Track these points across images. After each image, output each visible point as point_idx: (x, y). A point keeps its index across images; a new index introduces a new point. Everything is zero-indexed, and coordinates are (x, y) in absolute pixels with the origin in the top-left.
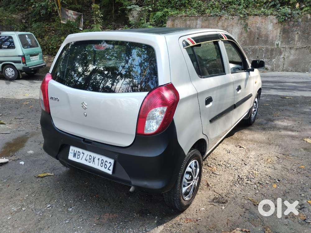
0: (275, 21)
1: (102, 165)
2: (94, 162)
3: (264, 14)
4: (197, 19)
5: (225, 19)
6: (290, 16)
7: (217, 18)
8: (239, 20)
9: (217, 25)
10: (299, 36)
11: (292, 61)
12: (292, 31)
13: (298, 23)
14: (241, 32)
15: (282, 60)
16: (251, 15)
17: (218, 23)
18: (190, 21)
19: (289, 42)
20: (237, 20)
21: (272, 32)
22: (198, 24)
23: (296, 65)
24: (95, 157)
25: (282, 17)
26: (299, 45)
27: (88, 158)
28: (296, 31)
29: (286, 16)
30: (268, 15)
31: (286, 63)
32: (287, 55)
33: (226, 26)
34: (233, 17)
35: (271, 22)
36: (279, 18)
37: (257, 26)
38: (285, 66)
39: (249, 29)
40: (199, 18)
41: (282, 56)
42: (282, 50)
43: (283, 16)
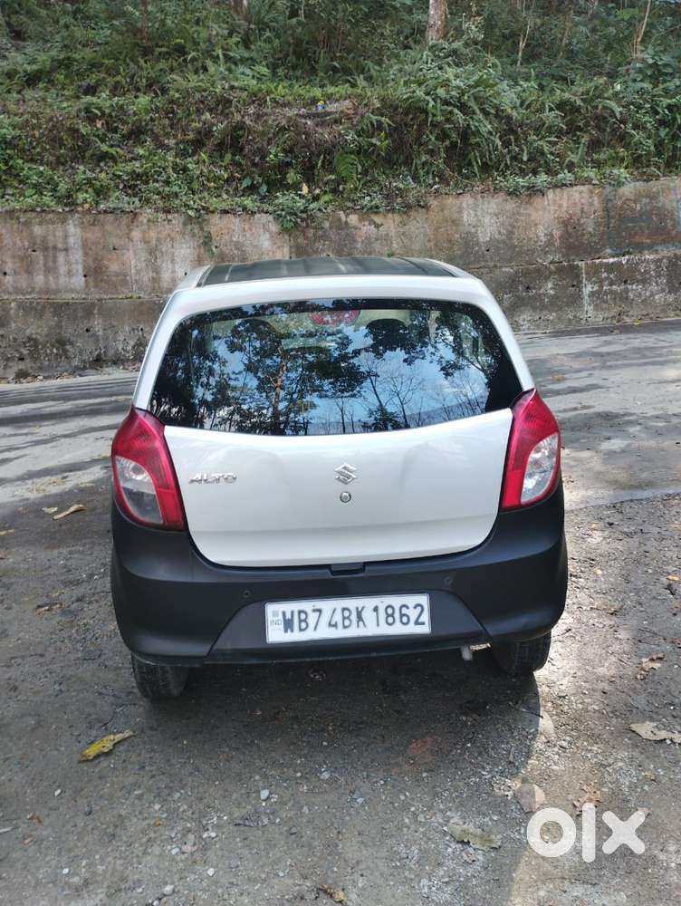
0: (274, 228)
1: (390, 620)
2: (361, 623)
3: (243, 210)
4: (64, 221)
5: (149, 221)
6: (304, 215)
7: (125, 219)
8: (185, 224)
9: (128, 238)
12: (316, 252)
13: (325, 233)
14: (199, 256)
16: (213, 212)
17: (131, 230)
18: (44, 227)
20: (181, 225)
21: (271, 253)
22: (70, 234)
24: (363, 608)
25: (288, 218)
27: (338, 618)
28: (323, 250)
29: (295, 214)
30: (253, 213)
33: (154, 241)
34: (170, 217)
35: (266, 229)
36: (280, 220)
37: (234, 239)
39: (216, 247)
40: (70, 217)
43: (291, 214)
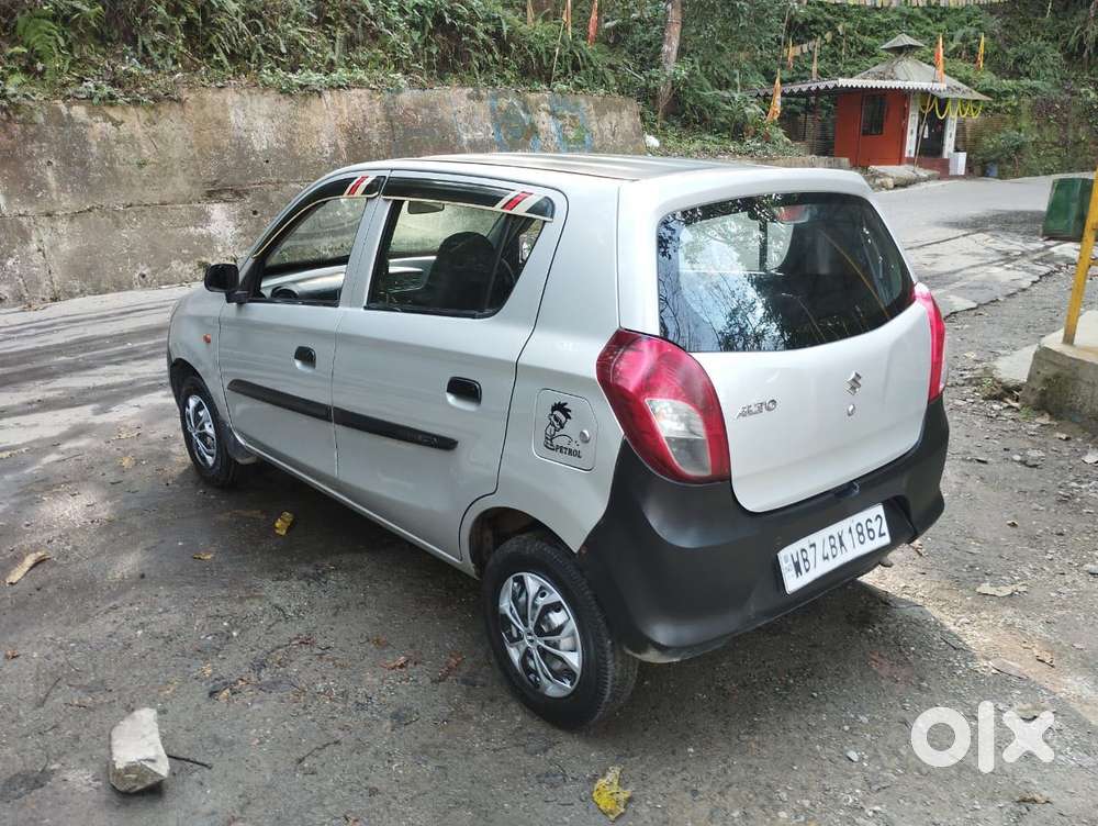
2: (843, 549)
10: (56, 170)
11: (73, 259)
12: (29, 158)
13: (38, 129)
15: (37, 258)
19: (32, 193)
23: (89, 270)
24: (842, 533)
26: (67, 202)
27: (827, 548)
28: (41, 155)
31: (54, 266)
32: (49, 240)
38: (56, 278)
41: (34, 246)
42: (25, 224)
